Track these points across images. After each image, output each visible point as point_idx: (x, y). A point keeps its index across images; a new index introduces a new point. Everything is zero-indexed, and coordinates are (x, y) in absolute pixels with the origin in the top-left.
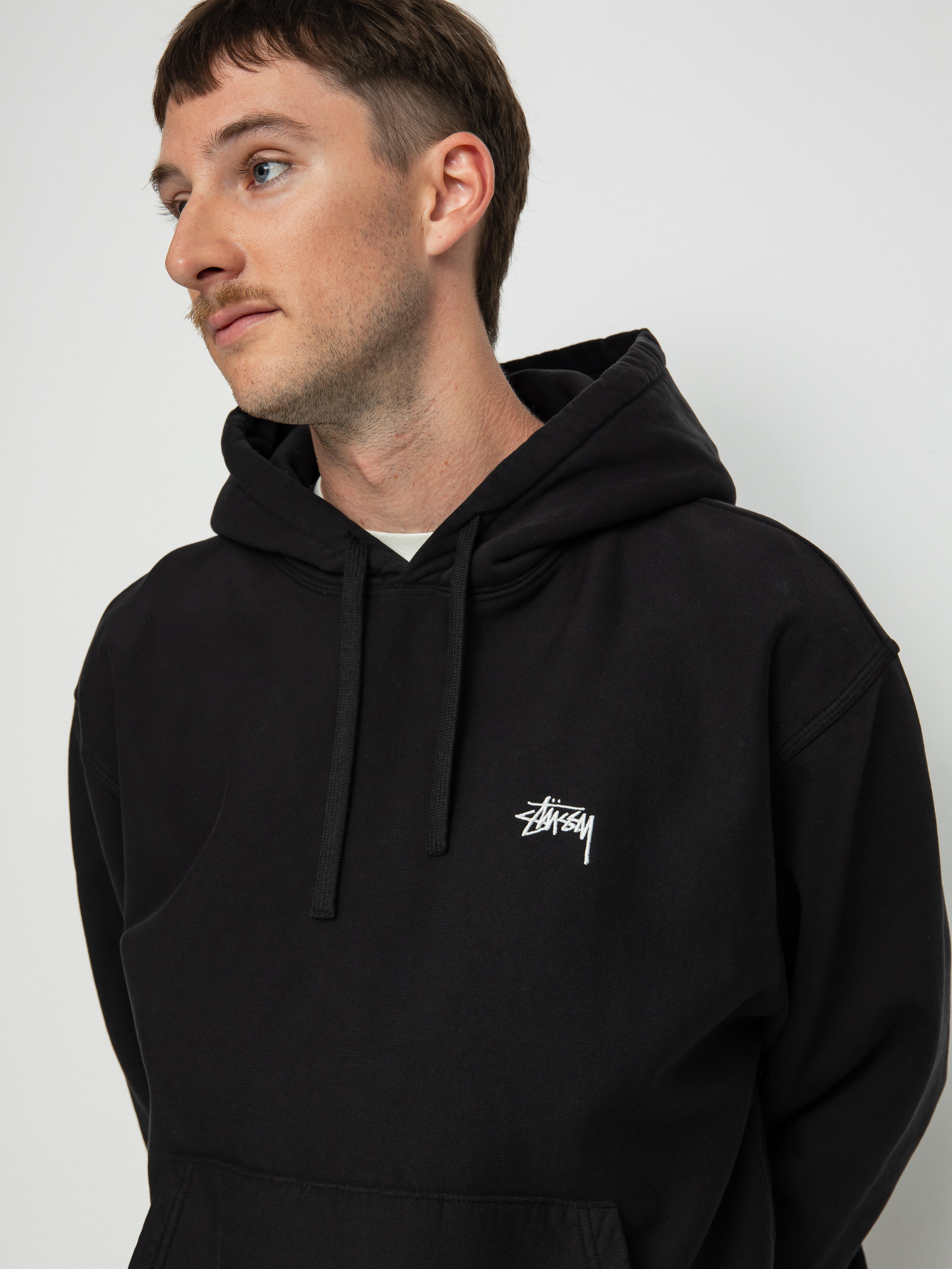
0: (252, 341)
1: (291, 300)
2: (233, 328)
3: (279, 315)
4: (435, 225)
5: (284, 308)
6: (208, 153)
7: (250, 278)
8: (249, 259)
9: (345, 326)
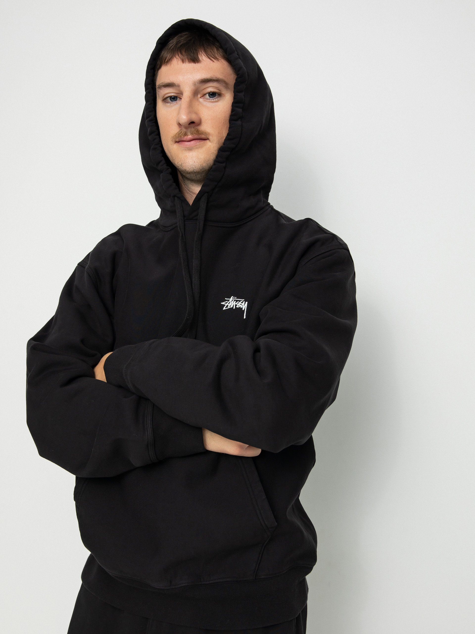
0: (197, 148)
1: (214, 138)
2: (192, 142)
3: (208, 141)
5: (210, 139)
6: (194, 84)
7: (203, 127)
8: (203, 121)
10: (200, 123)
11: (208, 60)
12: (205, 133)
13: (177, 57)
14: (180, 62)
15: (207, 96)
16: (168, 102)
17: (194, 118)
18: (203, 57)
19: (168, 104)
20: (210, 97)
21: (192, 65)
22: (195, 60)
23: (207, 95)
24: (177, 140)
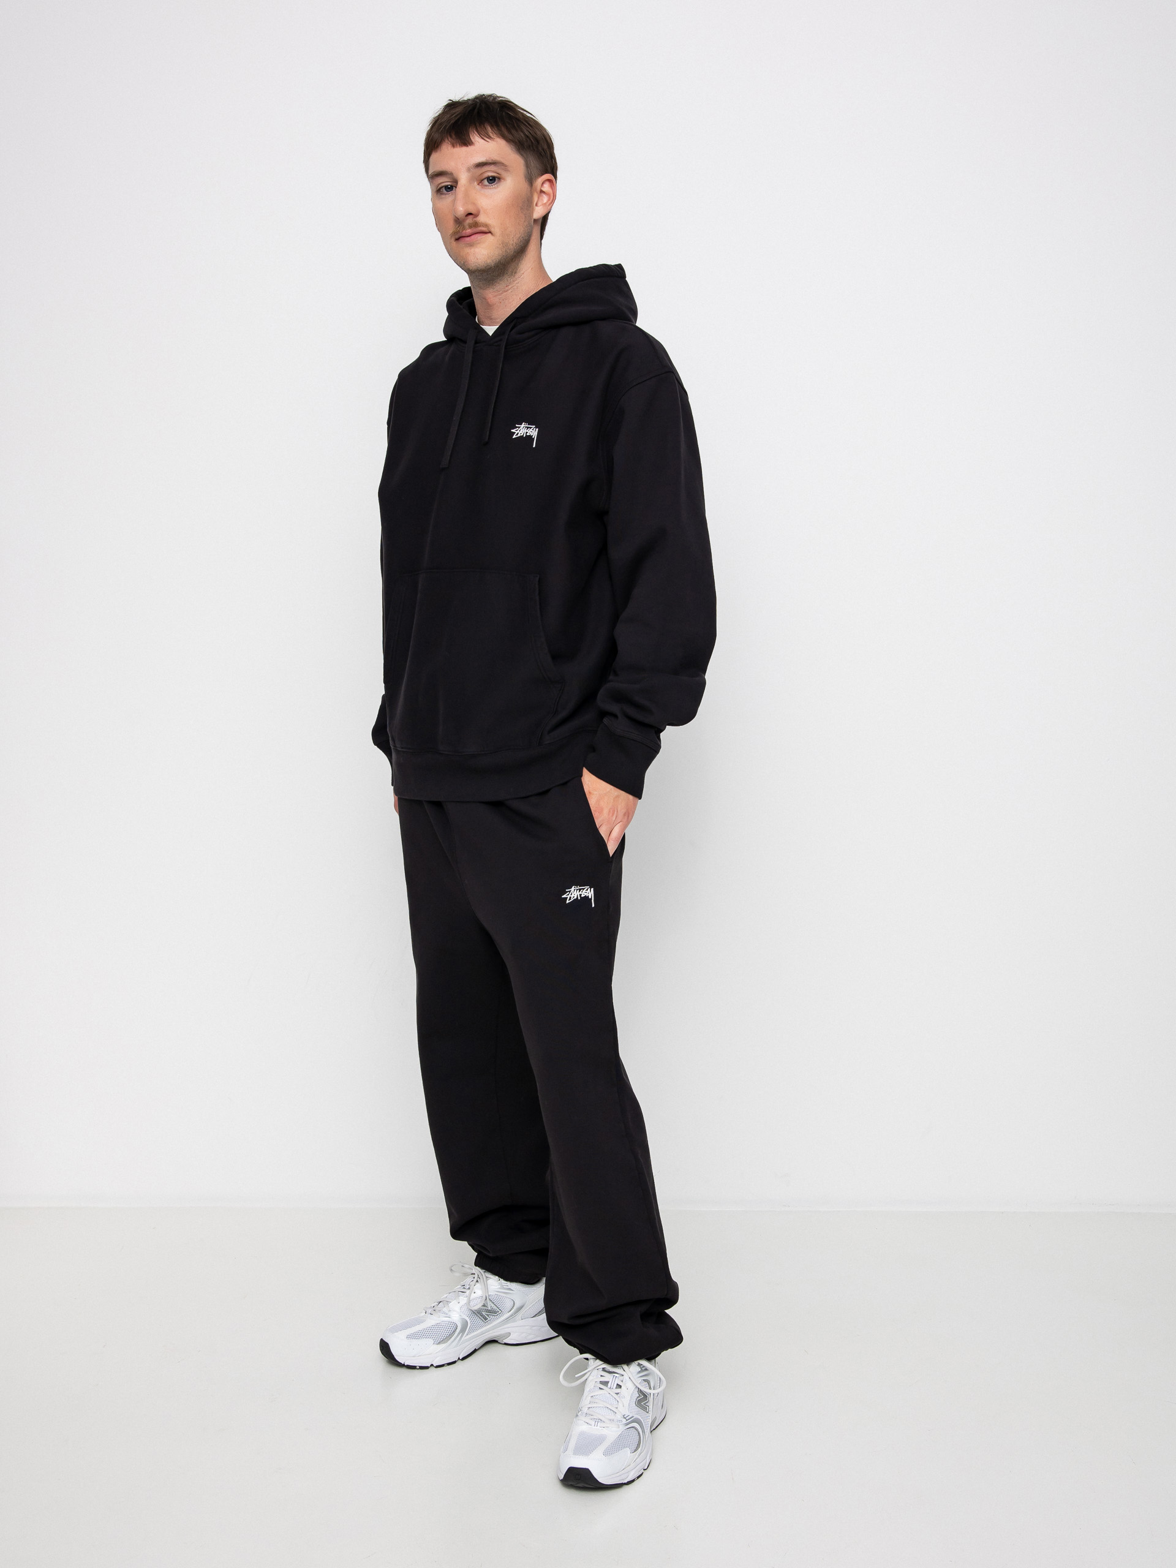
0: (479, 243)
1: (496, 230)
2: (472, 237)
3: (490, 235)
4: (536, 207)
5: (493, 232)
6: (469, 170)
7: (482, 219)
8: (481, 212)
9: (511, 242)
10: (476, 215)
11: (483, 141)
12: (486, 225)
13: (447, 141)
14: (450, 147)
15: (486, 182)
16: (442, 194)
17: (472, 209)
18: (476, 138)
19: (443, 196)
20: (489, 183)
21: (464, 149)
22: (466, 142)
23: (486, 180)
24: (457, 237)
